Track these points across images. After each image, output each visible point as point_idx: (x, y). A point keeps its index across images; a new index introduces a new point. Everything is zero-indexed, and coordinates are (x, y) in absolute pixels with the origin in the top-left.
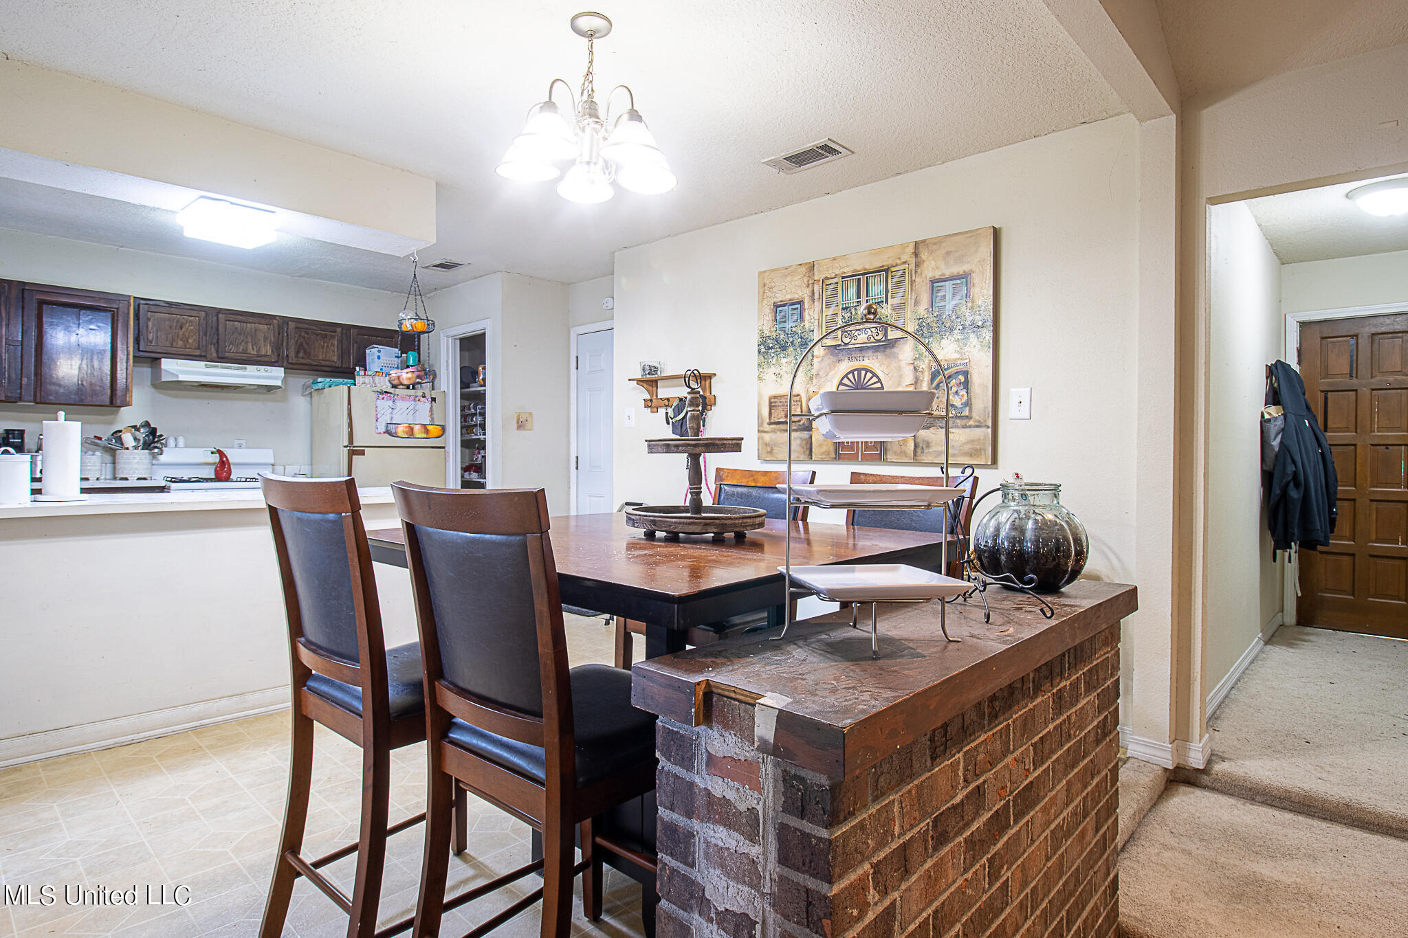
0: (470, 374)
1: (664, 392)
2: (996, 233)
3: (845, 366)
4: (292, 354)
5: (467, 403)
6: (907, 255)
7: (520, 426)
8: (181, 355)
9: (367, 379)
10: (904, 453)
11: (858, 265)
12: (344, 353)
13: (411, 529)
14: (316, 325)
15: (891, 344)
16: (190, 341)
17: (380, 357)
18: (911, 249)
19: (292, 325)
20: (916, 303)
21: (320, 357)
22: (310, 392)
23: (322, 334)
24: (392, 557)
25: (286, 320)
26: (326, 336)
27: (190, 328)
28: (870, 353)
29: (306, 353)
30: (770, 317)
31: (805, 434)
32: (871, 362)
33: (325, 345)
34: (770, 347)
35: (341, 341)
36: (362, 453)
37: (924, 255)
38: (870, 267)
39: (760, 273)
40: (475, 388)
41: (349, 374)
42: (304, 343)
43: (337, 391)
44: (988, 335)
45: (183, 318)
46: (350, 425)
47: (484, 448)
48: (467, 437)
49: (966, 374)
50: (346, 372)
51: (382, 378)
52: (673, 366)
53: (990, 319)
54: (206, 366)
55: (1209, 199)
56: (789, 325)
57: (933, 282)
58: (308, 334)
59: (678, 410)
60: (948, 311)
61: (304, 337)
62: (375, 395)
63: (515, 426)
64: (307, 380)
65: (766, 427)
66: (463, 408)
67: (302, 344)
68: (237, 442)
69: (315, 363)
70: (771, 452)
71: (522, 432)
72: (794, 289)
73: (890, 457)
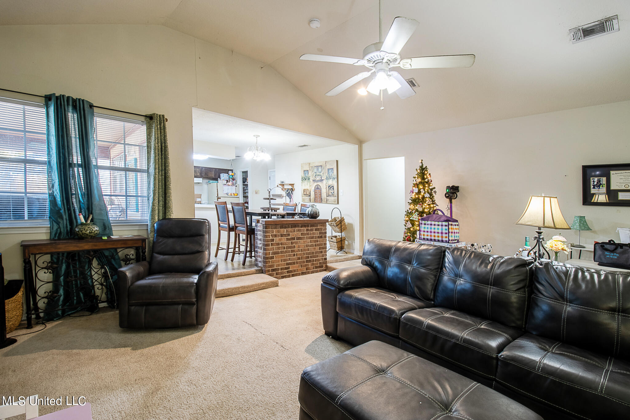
0: (245, 180)
1: (286, 187)
2: (337, 161)
3: (316, 184)
4: (204, 175)
5: (244, 186)
6: (324, 164)
7: (256, 193)
9: (221, 181)
10: (325, 201)
11: (317, 164)
12: (215, 175)
13: (232, 207)
14: (209, 168)
15: (322, 180)
17: (224, 176)
18: (325, 162)
20: (326, 173)
22: (208, 183)
24: (231, 212)
25: (202, 167)
26: (211, 171)
28: (319, 182)
29: (207, 175)
30: (303, 173)
31: (309, 197)
32: (319, 183)
33: (211, 173)
34: (304, 179)
35: (214, 172)
36: (220, 198)
37: (327, 164)
38: (319, 165)
39: (302, 164)
40: (246, 183)
41: (217, 180)
42: (207, 173)
43: (214, 184)
44: (336, 180)
46: (217, 192)
47: (248, 198)
48: (244, 195)
49: (333, 187)
50: (216, 179)
52: (287, 182)
53: (336, 176)
55: (364, 160)
56: (306, 175)
57: (328, 169)
59: (287, 191)
60: (330, 175)
61: (206, 171)
62: (223, 185)
63: (255, 193)
64: (207, 181)
65: (303, 195)
66: (243, 188)
69: (209, 177)
70: (304, 201)
71: (257, 195)
72: (307, 168)
73: (323, 202)
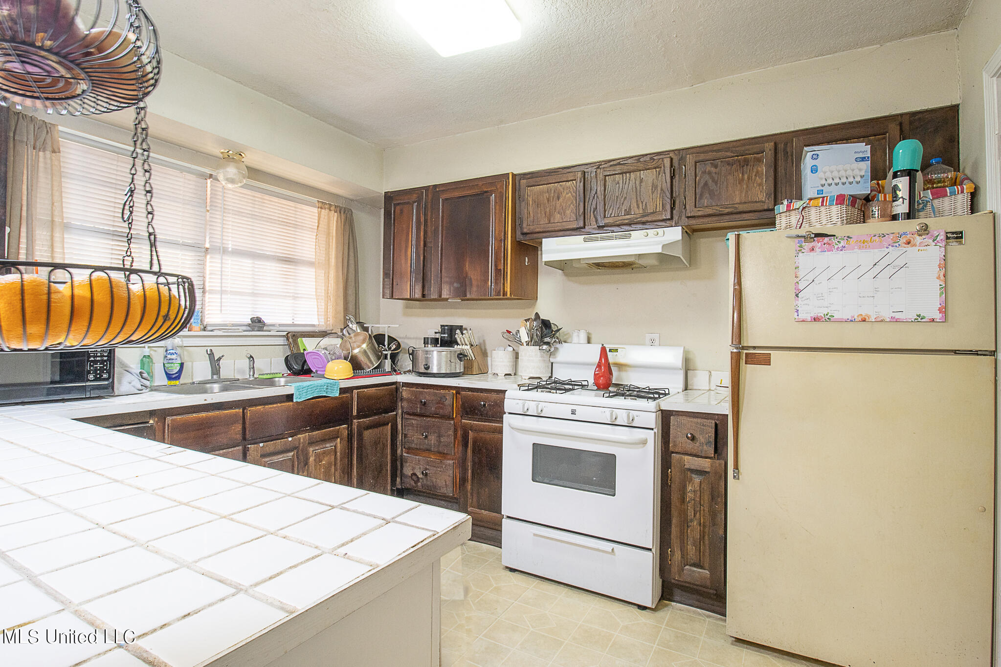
4: (692, 204)
8: (561, 231)
9: (794, 217)
14: (727, 150)
16: (568, 212)
19: (690, 159)
21: (737, 200)
23: (739, 161)
26: (747, 162)
27: (567, 196)
29: (714, 197)
33: (746, 177)
35: (772, 166)
36: (765, 360)
42: (710, 182)
45: (561, 185)
51: (823, 208)
54: (585, 240)
58: (716, 167)
61: (710, 173)
62: (794, 244)
67: (706, 184)
68: (648, 337)
69: (727, 210)
